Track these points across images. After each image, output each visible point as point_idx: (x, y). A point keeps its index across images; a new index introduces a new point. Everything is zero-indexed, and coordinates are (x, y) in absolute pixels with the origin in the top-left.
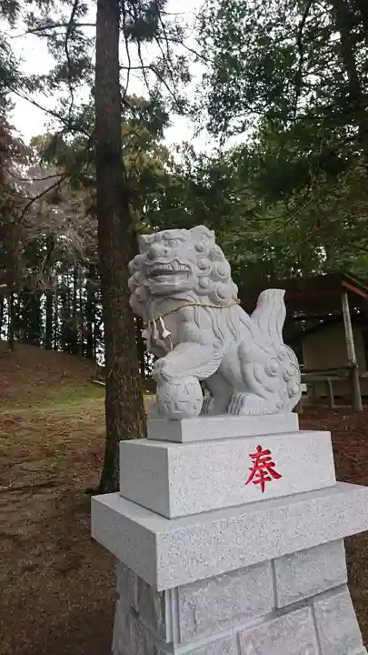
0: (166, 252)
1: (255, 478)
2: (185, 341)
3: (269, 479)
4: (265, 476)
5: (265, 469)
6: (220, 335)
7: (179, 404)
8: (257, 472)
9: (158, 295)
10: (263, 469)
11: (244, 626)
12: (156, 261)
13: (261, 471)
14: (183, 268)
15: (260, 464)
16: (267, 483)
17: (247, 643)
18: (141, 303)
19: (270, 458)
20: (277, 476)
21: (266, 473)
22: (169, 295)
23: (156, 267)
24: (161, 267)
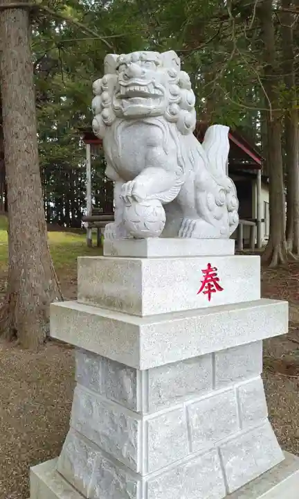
0: (144, 72)
1: (205, 290)
2: (153, 165)
3: (214, 291)
4: (212, 289)
5: (212, 283)
6: (182, 163)
7: (147, 223)
8: (206, 285)
9: (128, 118)
10: (211, 282)
11: (192, 401)
12: (133, 82)
13: (209, 284)
14: (157, 92)
15: (209, 279)
16: (212, 294)
17: (194, 413)
18: (107, 125)
19: (216, 274)
20: (220, 288)
21: (212, 286)
22: (140, 119)
23: (132, 88)
24: (137, 88)
